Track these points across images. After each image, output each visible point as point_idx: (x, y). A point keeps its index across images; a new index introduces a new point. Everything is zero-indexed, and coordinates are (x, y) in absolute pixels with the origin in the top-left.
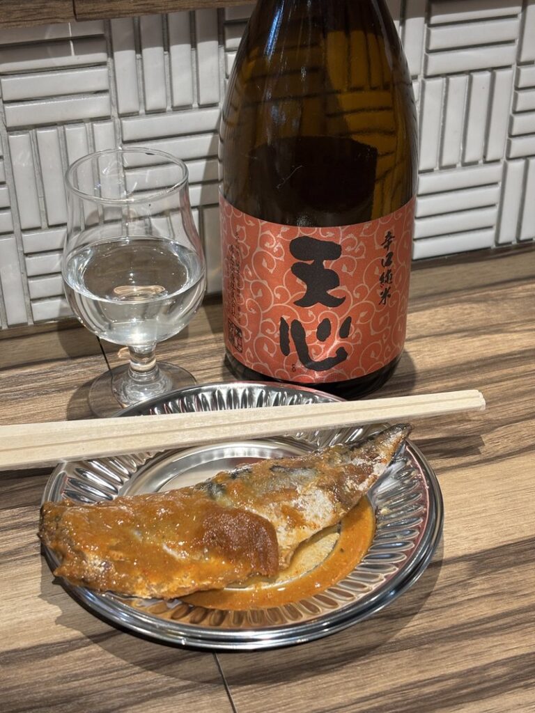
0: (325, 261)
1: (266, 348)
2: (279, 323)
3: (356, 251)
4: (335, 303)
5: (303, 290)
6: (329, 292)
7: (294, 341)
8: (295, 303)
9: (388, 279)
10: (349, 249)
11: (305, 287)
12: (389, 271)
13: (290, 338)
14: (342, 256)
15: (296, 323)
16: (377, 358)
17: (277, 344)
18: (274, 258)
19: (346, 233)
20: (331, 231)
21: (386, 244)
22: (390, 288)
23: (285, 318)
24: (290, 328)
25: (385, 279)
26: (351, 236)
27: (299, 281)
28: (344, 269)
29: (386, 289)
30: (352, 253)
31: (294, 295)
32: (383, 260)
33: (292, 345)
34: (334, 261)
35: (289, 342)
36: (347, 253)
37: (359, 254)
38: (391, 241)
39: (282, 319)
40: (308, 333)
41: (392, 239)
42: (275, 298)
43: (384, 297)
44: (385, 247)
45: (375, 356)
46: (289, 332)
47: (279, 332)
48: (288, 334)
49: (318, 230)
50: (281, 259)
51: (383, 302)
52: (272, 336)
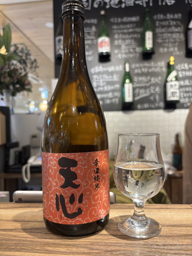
0: (71, 168)
1: (51, 209)
2: (56, 197)
3: (84, 164)
4: (76, 186)
5: (63, 180)
6: (73, 182)
7: (61, 205)
8: (61, 187)
9: (98, 179)
10: (80, 163)
11: (64, 179)
12: (98, 176)
13: (59, 203)
14: (77, 166)
15: (61, 196)
16: (96, 215)
17: (55, 206)
18: (53, 168)
19: (79, 156)
20: (73, 155)
21: (96, 164)
22: (99, 184)
23: (58, 194)
24: (59, 198)
25: (96, 179)
26: (81, 157)
27: (62, 177)
28: (79, 171)
29: (97, 184)
30: (82, 165)
31: (61, 183)
32: (95, 170)
33: (60, 206)
34: (75, 168)
35: (59, 205)
36: (80, 165)
37: (85, 165)
38: (98, 163)
39: (56, 194)
40: (66, 200)
41: (98, 162)
42: (54, 185)
43: (96, 187)
44: (95, 165)
45: (95, 214)
46: (59, 200)
47: (55, 201)
48: (59, 201)
49: (68, 154)
50: (56, 168)
51: (96, 189)
52: (53, 203)
